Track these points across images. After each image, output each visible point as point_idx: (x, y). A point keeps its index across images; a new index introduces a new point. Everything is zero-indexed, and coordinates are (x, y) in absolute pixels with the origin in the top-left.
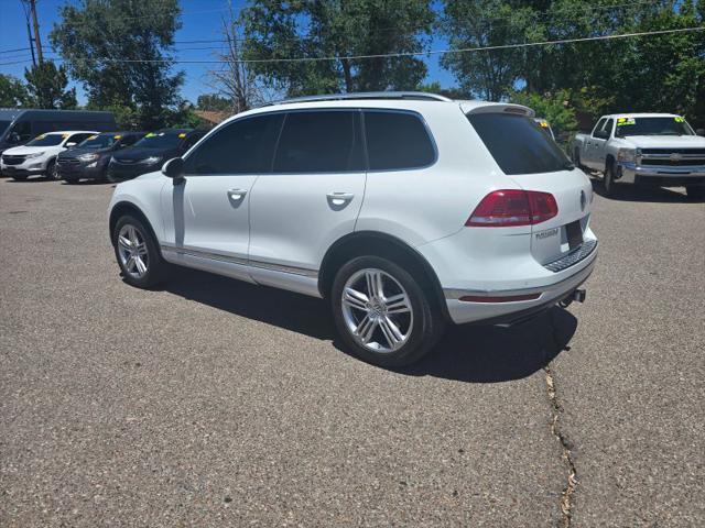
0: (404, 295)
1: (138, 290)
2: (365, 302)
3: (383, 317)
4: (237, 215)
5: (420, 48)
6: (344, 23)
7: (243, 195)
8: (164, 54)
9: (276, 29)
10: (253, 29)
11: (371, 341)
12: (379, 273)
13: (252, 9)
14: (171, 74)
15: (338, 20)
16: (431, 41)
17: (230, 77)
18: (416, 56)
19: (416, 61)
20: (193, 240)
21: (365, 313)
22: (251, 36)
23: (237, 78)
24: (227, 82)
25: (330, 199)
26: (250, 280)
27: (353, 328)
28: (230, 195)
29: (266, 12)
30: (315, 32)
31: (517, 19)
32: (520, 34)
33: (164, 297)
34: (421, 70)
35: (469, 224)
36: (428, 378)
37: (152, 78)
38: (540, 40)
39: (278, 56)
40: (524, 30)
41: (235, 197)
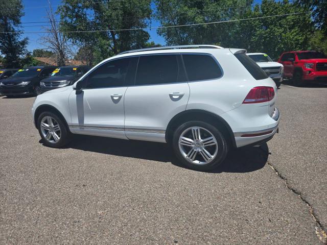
0: (213, 137)
1: (55, 149)
2: (191, 142)
3: (201, 148)
4: (117, 107)
5: (146, 26)
6: (111, 14)
7: (120, 97)
8: (16, 29)
9: (77, 16)
10: (66, 16)
11: (194, 160)
12: (199, 128)
13: (65, 6)
14: (20, 39)
15: (108, 13)
16: (151, 23)
17: (54, 40)
18: (144, 30)
19: (145, 32)
20: (88, 121)
21: (192, 147)
22: (64, 20)
23: (57, 41)
24: (52, 43)
25: (171, 96)
26: (125, 138)
27: (185, 155)
28: (112, 97)
29: (71, 7)
30: (97, 18)
31: (191, 13)
32: (193, 20)
33: (71, 151)
34: (147, 36)
35: (244, 103)
36: (224, 174)
37: (10, 41)
38: (202, 23)
39: (79, 29)
40: (194, 18)
41: (115, 98)
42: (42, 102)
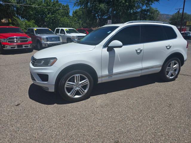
0: (178, 64)
3: (173, 70)
7: (141, 51)
12: (174, 61)
20: (116, 70)
27: (167, 76)
28: (136, 50)
41: (139, 51)
42: (66, 64)
